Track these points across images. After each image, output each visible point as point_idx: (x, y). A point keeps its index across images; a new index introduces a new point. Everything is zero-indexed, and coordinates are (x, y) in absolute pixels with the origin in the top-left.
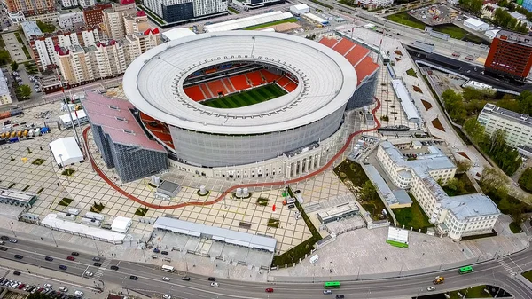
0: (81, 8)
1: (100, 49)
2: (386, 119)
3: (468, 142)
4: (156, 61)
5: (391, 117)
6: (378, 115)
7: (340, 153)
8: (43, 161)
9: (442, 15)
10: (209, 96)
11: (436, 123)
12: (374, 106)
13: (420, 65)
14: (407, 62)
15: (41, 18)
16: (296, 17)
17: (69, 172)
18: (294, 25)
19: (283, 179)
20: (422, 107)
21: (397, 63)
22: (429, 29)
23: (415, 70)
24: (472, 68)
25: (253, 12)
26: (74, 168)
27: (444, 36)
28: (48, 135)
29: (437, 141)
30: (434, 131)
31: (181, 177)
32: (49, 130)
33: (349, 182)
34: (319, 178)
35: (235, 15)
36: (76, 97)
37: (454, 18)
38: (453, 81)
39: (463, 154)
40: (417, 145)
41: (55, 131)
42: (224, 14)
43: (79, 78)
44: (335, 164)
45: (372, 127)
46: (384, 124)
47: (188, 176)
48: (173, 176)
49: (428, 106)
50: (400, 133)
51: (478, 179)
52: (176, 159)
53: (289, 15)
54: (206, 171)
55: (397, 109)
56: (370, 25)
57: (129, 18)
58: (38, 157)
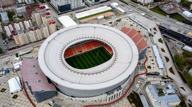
0: (26, 3)
1: (31, 31)
2: (149, 67)
3: (185, 81)
4: (53, 41)
5: (152, 66)
6: (146, 65)
7: (130, 87)
8: (5, 90)
9: (173, 9)
10: (76, 53)
11: (171, 70)
12: (144, 59)
13: (164, 36)
14: (158, 35)
15: (9, 8)
16: (113, 10)
17: (15, 97)
18: (112, 13)
19: (105, 103)
20: (165, 60)
21: (155, 35)
22: (168, 16)
23: (162, 39)
24: (186, 38)
25: (95, 6)
26: (18, 94)
27: (174, 20)
28: (8, 75)
29: (172, 80)
30: (170, 75)
31: (62, 100)
32: (9, 72)
33: (133, 105)
34: (121, 102)
35: (88, 8)
36: (20, 53)
37: (178, 10)
38: (178, 45)
39: (182, 88)
40: (163, 84)
41: (12, 72)
42: (83, 7)
43: (22, 43)
44: (128, 94)
45: (143, 72)
46: (149, 71)
47: (65, 99)
48: (59, 99)
49: (167, 60)
50: (155, 76)
51: (189, 103)
52: (60, 91)
53: (110, 8)
54: (73, 98)
55: (154, 62)
56: (143, 14)
57: (43, 16)
58: (3, 87)
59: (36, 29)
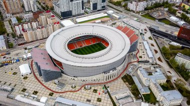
0: (32, 12)
1: (38, 30)
2: (141, 57)
3: (171, 67)
4: (58, 35)
5: (143, 56)
6: (138, 55)
7: (124, 71)
8: (16, 73)
9: (162, 15)
10: (77, 47)
11: (159, 59)
12: (136, 52)
13: (154, 35)
14: (149, 34)
15: (18, 15)
16: (109, 16)
17: (25, 78)
18: (108, 19)
19: (103, 82)
20: (154, 52)
21: (145, 34)
22: (157, 20)
23: (152, 37)
24: (172, 36)
25: (94, 13)
26: (28, 76)
27: (162, 24)
28: (18, 63)
29: (160, 66)
30: (158, 62)
31: (66, 80)
32: (19, 61)
33: (127, 83)
34: (116, 81)
35: (87, 15)
36: (29, 47)
37: (166, 16)
38: (165, 42)
39: (169, 72)
40: (152, 68)
41: (21, 61)
42: (83, 14)
43: (30, 40)
44: (122, 76)
45: (136, 60)
46: (140, 59)
47: (68, 80)
48: (63, 80)
49: (156, 52)
50: (146, 63)
51: (175, 82)
52: (64, 73)
53: (106, 15)
54: (75, 78)
55: (145, 53)
56: (136, 19)
57: (49, 18)
58: (15, 71)
59: (42, 27)
